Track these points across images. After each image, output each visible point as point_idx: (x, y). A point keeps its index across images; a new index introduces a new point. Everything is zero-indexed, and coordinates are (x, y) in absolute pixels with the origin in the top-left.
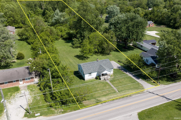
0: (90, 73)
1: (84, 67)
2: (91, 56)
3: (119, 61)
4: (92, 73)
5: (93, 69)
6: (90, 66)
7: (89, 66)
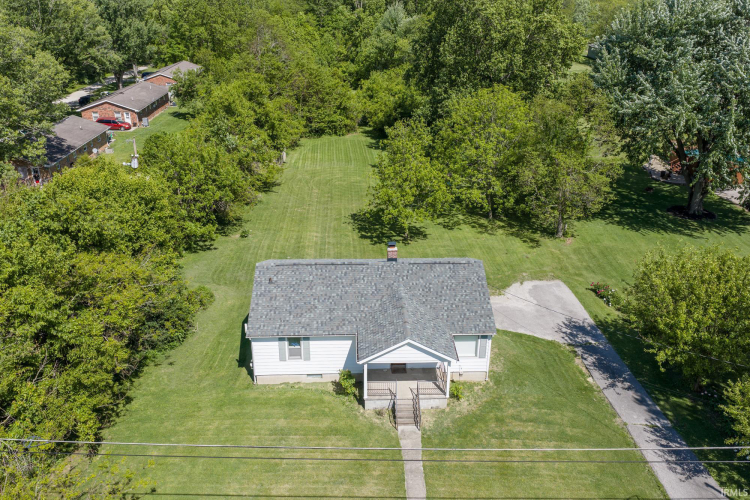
0: (295, 341)
1: (272, 287)
2: (444, 227)
3: (596, 291)
4: (307, 339)
5: (331, 311)
6: (319, 289)
7: (310, 287)
